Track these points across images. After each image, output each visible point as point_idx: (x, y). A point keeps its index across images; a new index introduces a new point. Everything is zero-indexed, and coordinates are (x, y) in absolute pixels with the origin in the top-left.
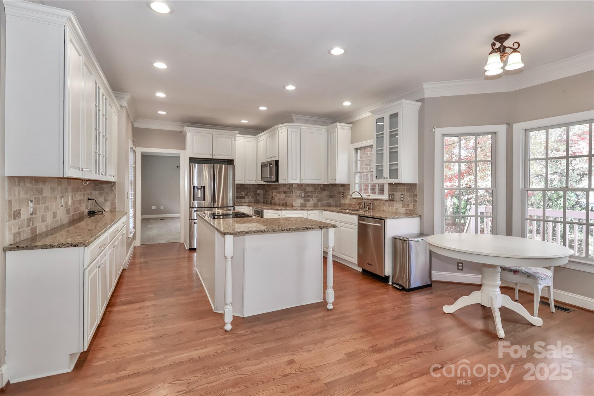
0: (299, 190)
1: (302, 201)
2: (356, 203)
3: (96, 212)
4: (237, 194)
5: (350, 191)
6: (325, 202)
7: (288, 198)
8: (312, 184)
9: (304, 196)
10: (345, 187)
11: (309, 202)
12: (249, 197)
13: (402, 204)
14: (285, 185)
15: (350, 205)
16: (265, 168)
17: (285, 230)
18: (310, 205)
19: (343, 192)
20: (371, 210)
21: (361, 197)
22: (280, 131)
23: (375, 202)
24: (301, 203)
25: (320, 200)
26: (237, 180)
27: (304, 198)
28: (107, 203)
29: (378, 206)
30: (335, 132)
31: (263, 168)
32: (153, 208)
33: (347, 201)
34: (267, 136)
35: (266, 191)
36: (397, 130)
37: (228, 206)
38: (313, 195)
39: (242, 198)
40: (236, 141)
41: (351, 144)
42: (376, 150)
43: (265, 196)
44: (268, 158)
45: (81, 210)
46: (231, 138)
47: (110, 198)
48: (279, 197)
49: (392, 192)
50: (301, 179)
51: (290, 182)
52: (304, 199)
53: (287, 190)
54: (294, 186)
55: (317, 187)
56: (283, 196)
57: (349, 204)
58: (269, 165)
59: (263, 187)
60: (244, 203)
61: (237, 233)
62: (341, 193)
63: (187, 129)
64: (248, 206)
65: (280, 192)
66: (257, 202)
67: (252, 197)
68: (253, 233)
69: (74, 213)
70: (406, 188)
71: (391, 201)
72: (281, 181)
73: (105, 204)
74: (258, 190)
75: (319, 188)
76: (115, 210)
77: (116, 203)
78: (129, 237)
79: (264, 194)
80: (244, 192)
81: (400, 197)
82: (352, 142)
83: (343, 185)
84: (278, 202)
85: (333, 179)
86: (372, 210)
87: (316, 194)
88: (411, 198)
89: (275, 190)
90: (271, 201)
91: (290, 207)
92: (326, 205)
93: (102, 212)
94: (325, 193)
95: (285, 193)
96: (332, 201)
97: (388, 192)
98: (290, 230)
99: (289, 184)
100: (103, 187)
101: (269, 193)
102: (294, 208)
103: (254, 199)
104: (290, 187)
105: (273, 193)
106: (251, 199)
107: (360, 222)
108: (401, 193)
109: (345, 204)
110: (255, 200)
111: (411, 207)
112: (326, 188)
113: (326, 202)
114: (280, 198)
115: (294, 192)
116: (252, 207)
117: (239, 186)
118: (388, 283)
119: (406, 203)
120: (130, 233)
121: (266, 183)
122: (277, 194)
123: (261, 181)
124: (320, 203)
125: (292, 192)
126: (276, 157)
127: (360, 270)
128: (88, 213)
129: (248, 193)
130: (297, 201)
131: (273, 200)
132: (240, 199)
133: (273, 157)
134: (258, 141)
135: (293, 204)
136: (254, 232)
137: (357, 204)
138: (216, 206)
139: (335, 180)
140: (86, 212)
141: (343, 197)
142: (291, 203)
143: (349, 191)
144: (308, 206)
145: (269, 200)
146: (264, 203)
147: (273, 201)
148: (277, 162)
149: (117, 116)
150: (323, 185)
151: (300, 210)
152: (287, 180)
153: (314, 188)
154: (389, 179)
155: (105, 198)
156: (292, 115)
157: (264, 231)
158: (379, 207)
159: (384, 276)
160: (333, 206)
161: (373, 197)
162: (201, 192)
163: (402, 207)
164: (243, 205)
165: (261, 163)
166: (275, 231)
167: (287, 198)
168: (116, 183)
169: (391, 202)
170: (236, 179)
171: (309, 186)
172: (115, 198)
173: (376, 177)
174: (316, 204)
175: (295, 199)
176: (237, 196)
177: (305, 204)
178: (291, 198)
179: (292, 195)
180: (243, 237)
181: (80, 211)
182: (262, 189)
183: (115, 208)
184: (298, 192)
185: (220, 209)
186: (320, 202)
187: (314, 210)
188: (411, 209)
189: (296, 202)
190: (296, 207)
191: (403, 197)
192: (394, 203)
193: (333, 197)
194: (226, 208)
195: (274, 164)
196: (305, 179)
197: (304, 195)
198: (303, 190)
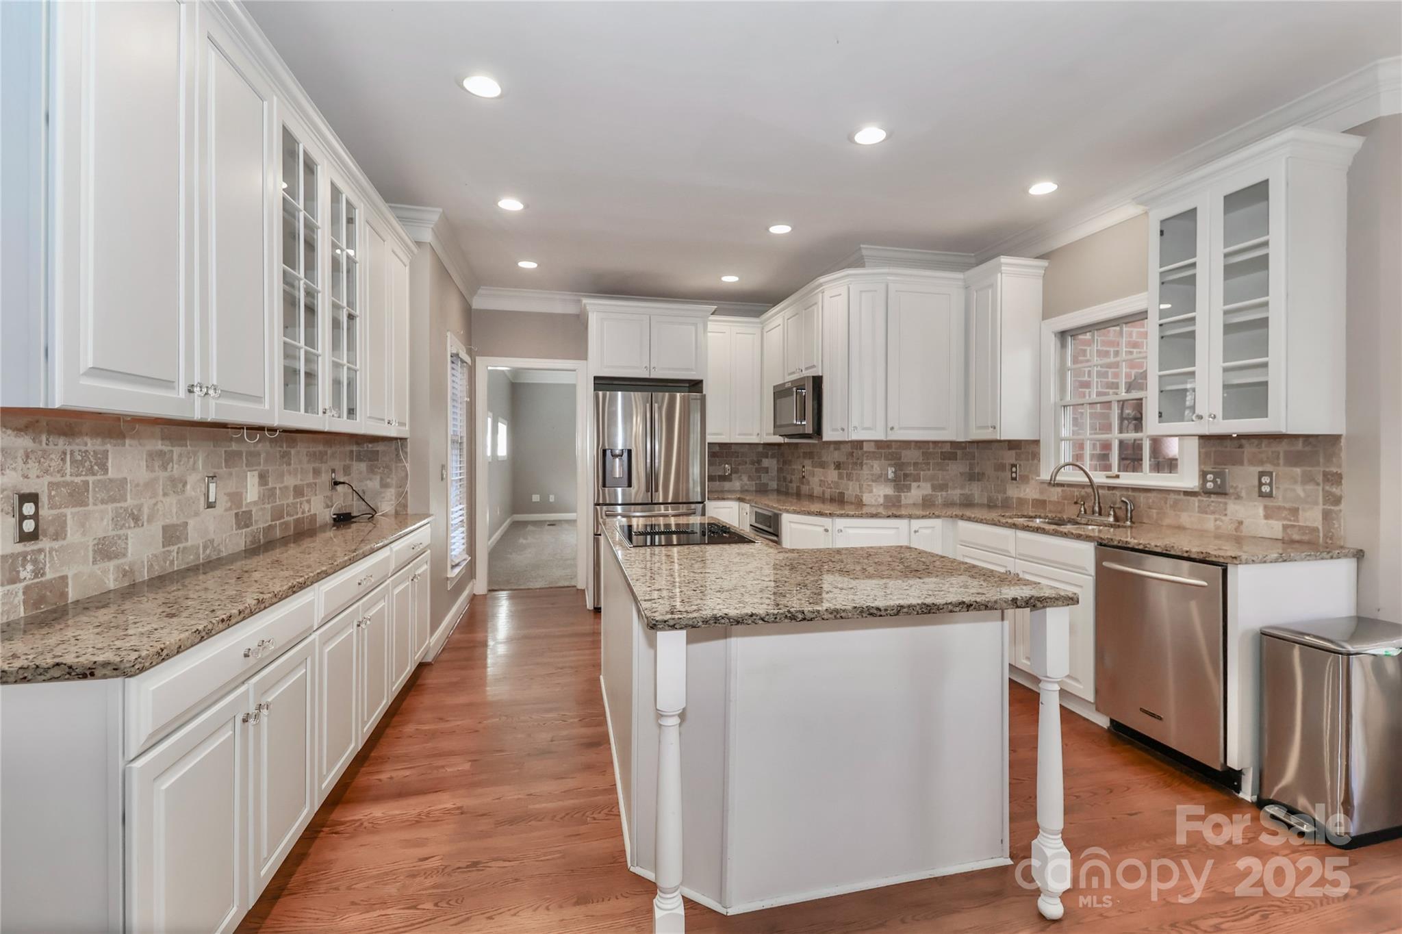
0: (880, 459)
1: (889, 490)
2: (1065, 499)
3: (356, 517)
4: (710, 468)
5: (1039, 461)
6: (955, 493)
7: (849, 482)
8: (917, 442)
9: (895, 476)
10: (1026, 450)
11: (909, 494)
12: (741, 476)
13: (1266, 507)
14: (838, 444)
15: (1039, 504)
16: (784, 400)
17: (879, 613)
18: (912, 502)
19: (1014, 466)
20: (1128, 523)
21: (1087, 480)
22: (827, 294)
23: (1142, 498)
24: (886, 496)
25: (943, 487)
26: (709, 434)
27: (895, 481)
28: (388, 494)
29: (1154, 511)
30: (992, 286)
31: (778, 401)
32: (534, 500)
33: (1029, 492)
34: (788, 313)
35: (785, 463)
36: (1266, 244)
37: (691, 501)
38: (922, 473)
39: (723, 478)
40: (709, 334)
41: (1044, 318)
42: (1161, 325)
43: (782, 475)
44: (794, 373)
45: (303, 513)
46: (696, 325)
47: (393, 480)
48: (822, 478)
49: (1216, 463)
50: (890, 425)
51: (855, 436)
52: (893, 483)
53: (843, 459)
54: (866, 447)
55: (931, 450)
56: (832, 475)
57: (1037, 500)
58: (794, 389)
59: (776, 451)
60: (729, 491)
61: (700, 624)
62: (1008, 467)
63: (590, 304)
64: (740, 500)
65: (823, 465)
66: (762, 490)
67: (750, 478)
68: (761, 622)
69: (272, 521)
70: (1286, 453)
71: (1212, 496)
72: (829, 435)
73: (383, 495)
74: (764, 460)
75: (937, 453)
76: (406, 511)
77: (407, 492)
78: (448, 576)
79: (780, 470)
80: (730, 464)
81: (1256, 483)
82: (1047, 314)
83: (1013, 445)
84: (817, 490)
85: (987, 427)
86: (1131, 521)
87: (929, 470)
88: (1310, 487)
89: (809, 458)
90: (798, 487)
91: (853, 507)
92: (958, 502)
93: (371, 516)
94: (956, 468)
95: (838, 466)
96: (976, 491)
97: (1200, 464)
98: (898, 612)
99: (852, 442)
100: (378, 451)
101: (793, 467)
102: (865, 510)
103: (754, 482)
104: (855, 451)
105: (804, 467)
106: (748, 482)
107: (1105, 564)
108: (1261, 469)
109: (1021, 502)
110: (756, 484)
111: (1312, 517)
112: (959, 452)
113: (958, 492)
114: (824, 481)
115: (866, 464)
116: (748, 505)
117: (717, 449)
118: (1239, 793)
119: (1287, 505)
120: (453, 567)
121: (787, 440)
122: (816, 469)
123: (774, 434)
124: (940, 497)
125: (861, 465)
126: (813, 366)
127: (1103, 721)
128: (334, 519)
129: (740, 467)
130: (874, 490)
131: (804, 486)
132: (719, 481)
133: (807, 369)
134: (766, 329)
135: (864, 499)
136: (762, 619)
137: (1066, 502)
138: (661, 501)
139: (995, 428)
140: (327, 515)
141: (1015, 479)
142: (857, 496)
143: (1036, 461)
144: (907, 506)
145: (794, 485)
146: (779, 492)
147: (805, 489)
148: (817, 382)
149: (407, 268)
150: (949, 444)
151: (889, 517)
152: (846, 429)
153: (923, 452)
154: (1223, 419)
155: (382, 479)
156: (862, 246)
157: (800, 616)
158: (1158, 513)
159: (1219, 768)
160: (981, 506)
161: (1129, 479)
162: (621, 465)
163: (1267, 517)
164: (728, 499)
165: (774, 387)
166: (843, 614)
167: (845, 481)
168: (408, 440)
169: (1212, 499)
170: (708, 430)
171: (910, 449)
172: (407, 479)
173: (1160, 415)
174: (929, 497)
175: (868, 485)
176: (713, 474)
177: (898, 499)
178: (858, 480)
179: (861, 472)
180: (721, 642)
181: (300, 515)
182: (773, 456)
183: (407, 506)
184: (877, 466)
185: (670, 509)
186: (939, 494)
187: (930, 518)
188: (1315, 525)
189: (871, 491)
190: (873, 506)
191: (1270, 484)
192: (1226, 504)
193: (978, 480)
194: (685, 505)
195: (809, 386)
196: (900, 428)
197: (895, 472)
198: (891, 460)
